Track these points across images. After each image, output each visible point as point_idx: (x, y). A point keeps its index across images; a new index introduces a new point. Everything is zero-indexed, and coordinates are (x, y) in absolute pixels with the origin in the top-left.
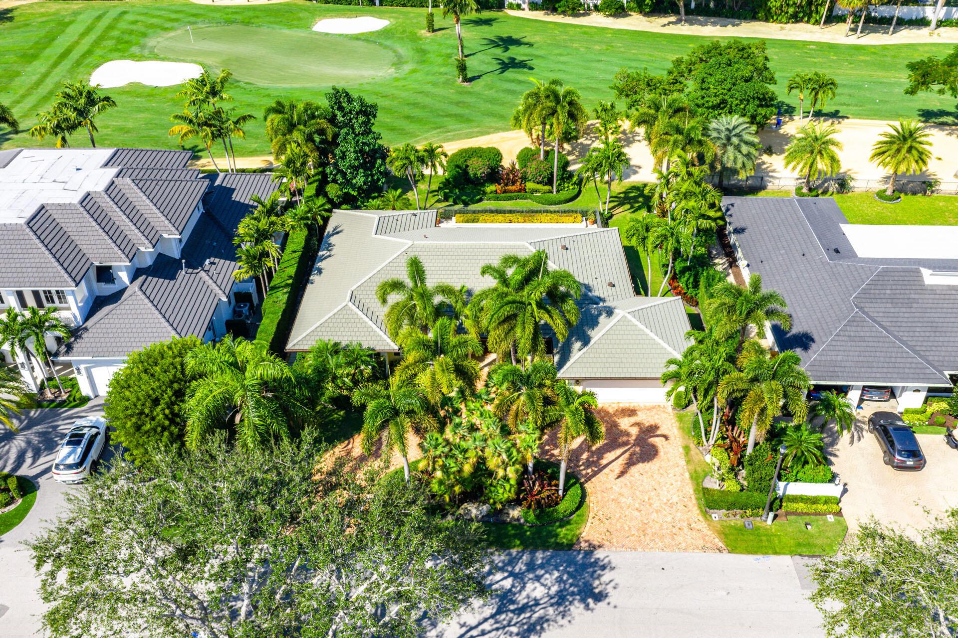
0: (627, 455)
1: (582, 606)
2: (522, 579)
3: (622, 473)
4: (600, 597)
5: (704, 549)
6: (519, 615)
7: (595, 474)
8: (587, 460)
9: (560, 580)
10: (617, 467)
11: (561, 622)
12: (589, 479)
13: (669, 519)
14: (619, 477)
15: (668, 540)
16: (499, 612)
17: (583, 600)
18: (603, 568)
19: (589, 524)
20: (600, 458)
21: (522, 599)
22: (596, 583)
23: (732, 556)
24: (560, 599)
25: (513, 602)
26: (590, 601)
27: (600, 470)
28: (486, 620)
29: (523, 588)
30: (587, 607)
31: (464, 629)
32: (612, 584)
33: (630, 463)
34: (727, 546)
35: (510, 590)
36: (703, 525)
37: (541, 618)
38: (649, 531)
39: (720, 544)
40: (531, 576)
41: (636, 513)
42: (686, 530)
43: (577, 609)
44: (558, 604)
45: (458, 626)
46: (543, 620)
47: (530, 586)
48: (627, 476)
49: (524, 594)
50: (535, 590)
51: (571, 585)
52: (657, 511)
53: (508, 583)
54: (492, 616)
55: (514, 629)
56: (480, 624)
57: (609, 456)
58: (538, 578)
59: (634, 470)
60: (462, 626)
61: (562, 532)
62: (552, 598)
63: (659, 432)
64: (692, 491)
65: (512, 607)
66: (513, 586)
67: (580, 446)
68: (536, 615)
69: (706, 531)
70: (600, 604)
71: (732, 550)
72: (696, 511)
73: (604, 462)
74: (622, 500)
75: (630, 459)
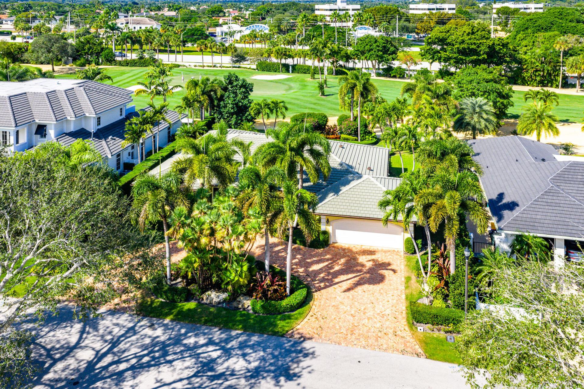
0: (356, 278)
1: (273, 382)
2: (229, 354)
3: (349, 290)
4: (290, 377)
5: (403, 352)
6: (212, 381)
7: (326, 287)
8: (323, 277)
9: (262, 359)
10: (346, 285)
12: (319, 289)
13: (378, 325)
14: (345, 291)
15: (371, 341)
16: (195, 375)
17: (276, 378)
18: (306, 355)
19: (306, 320)
20: (335, 277)
21: (220, 369)
22: (294, 366)
23: (429, 361)
24: (255, 374)
25: (212, 369)
26: (282, 379)
27: (331, 286)
28: (181, 380)
29: (227, 360)
30: (276, 384)
31: (158, 384)
32: (309, 369)
33: (358, 284)
34: (426, 352)
35: (215, 360)
36: (407, 334)
37: (230, 386)
38: (357, 332)
39: (420, 350)
40: (239, 352)
41: (351, 318)
42: (391, 335)
43: (267, 383)
44: (252, 377)
45: (155, 381)
47: (233, 360)
48: (352, 292)
49: (225, 365)
50: (237, 364)
51: (271, 364)
52: (368, 319)
53: (215, 355)
54: (188, 378)
56: (174, 382)
57: (342, 278)
58: (244, 355)
59: (360, 289)
60: (158, 381)
61: (281, 323)
62: (249, 371)
63: (389, 268)
64: (404, 308)
65: (209, 374)
66: (219, 358)
67: (321, 269)
68: (228, 383)
69: (410, 339)
70: (290, 383)
71: (430, 356)
72: (404, 322)
73: (336, 280)
74: (342, 307)
75: (358, 281)
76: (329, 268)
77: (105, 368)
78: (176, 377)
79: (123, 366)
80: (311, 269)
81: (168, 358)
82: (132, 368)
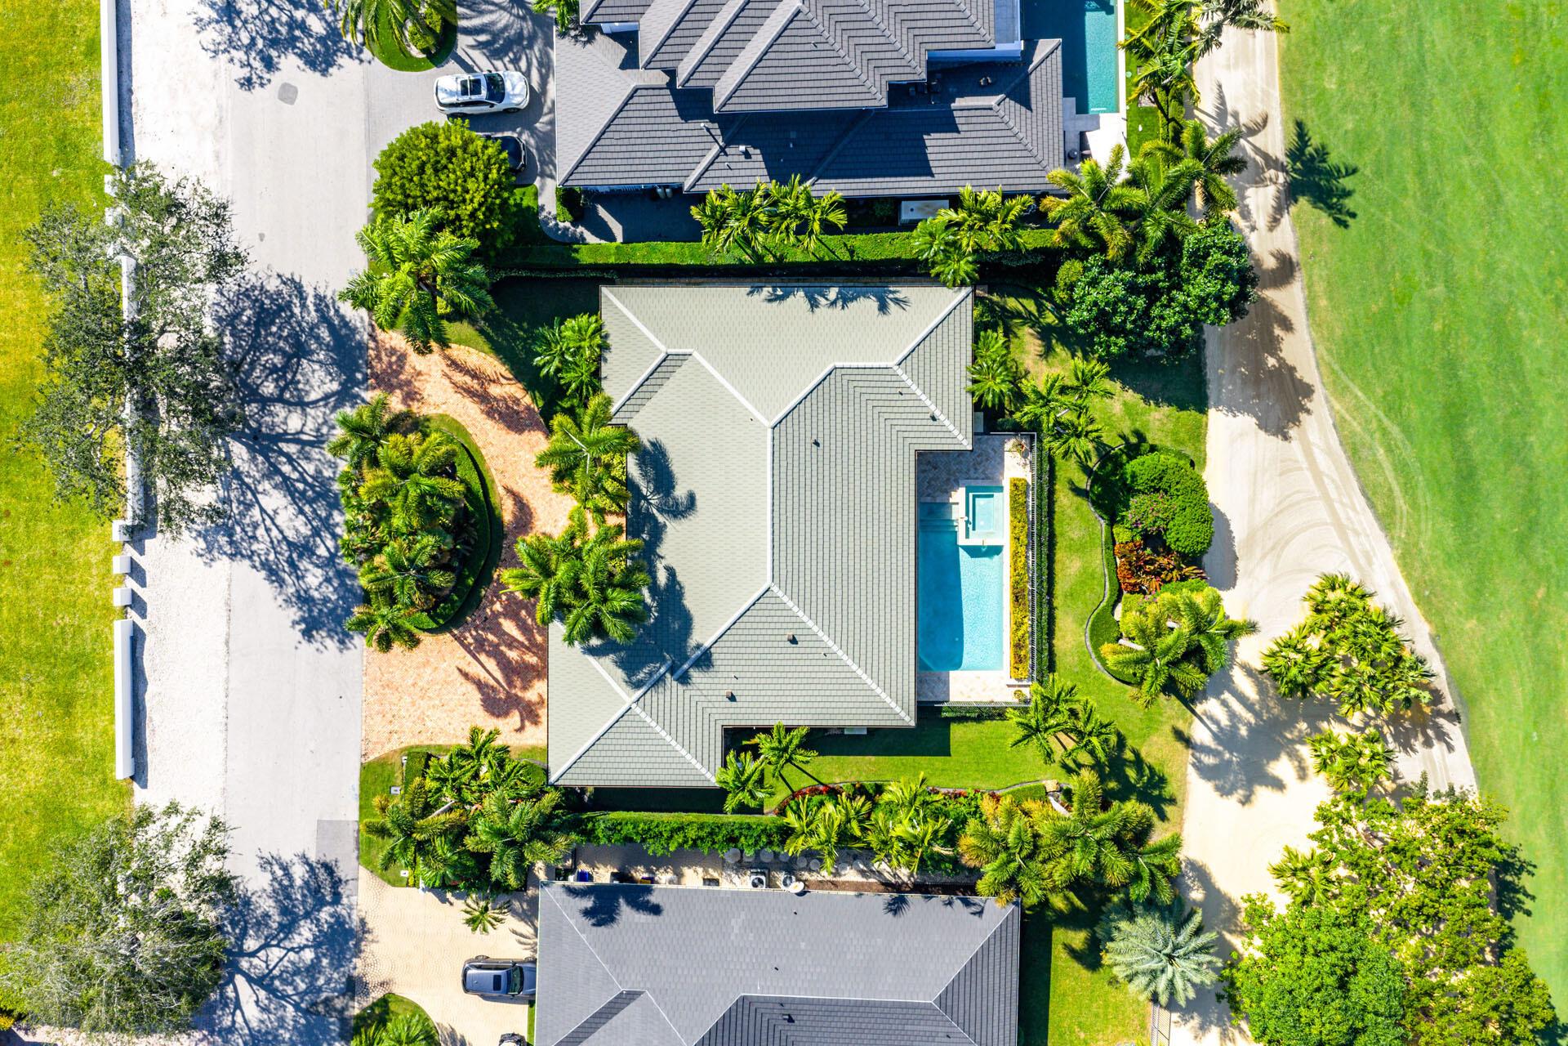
0: (492, 682)
1: (297, 618)
2: (327, 565)
3: (466, 675)
4: (308, 634)
5: (366, 740)
6: (288, 562)
7: (466, 647)
8: (486, 640)
9: (326, 600)
10: (475, 670)
11: (280, 599)
12: (460, 640)
13: (403, 713)
14: (460, 670)
15: (377, 707)
16: (289, 544)
17: (303, 620)
18: (342, 642)
20: (488, 654)
21: (304, 564)
22: (324, 634)
23: (358, 766)
24: (304, 599)
25: (301, 556)
26: (303, 626)
27: (470, 652)
28: (281, 532)
29: (317, 566)
30: (295, 623)
32: (323, 648)
33: (480, 685)
34: (371, 763)
35: (314, 553)
36: (395, 745)
37: (283, 581)
38: (387, 691)
39: (372, 757)
40: (331, 574)
41: (410, 682)
42: (390, 728)
43: (294, 613)
44: (299, 597)
46: (281, 583)
47: (319, 572)
48: (462, 679)
49: (310, 567)
50: (314, 577)
51: (321, 611)
52: (413, 703)
53: (322, 551)
54: (285, 538)
55: (272, 557)
57: (491, 664)
58: (328, 580)
59: (471, 689)
60: (275, 512)
62: (306, 592)
63: (527, 723)
64: (440, 742)
65: (295, 555)
66: (319, 557)
67: (505, 633)
68: (286, 577)
69: (388, 748)
70: (299, 636)
71: (366, 769)
72: (414, 742)
73: (483, 657)
74: (429, 670)
75: (487, 685)
76: (512, 643)
77: (281, 453)
78: (283, 526)
79: (286, 469)
80: (502, 620)
81: (307, 508)
82: (286, 478)
